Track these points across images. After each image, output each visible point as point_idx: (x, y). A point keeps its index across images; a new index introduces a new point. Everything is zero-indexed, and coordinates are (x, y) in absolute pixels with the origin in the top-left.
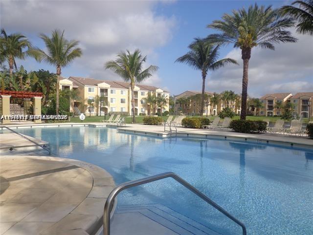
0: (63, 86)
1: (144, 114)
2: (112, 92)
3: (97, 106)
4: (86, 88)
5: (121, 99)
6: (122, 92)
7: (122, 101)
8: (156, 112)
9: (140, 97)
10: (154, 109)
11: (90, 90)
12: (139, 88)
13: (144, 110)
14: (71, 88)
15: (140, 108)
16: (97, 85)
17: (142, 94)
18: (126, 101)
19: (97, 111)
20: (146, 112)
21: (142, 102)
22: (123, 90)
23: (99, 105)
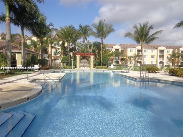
0: (115, 49)
1: (169, 66)
2: (145, 51)
3: (135, 60)
4: (129, 50)
5: (152, 56)
6: (152, 51)
7: (152, 57)
8: (180, 64)
9: (166, 54)
10: (178, 62)
11: (131, 51)
12: (166, 48)
13: (169, 63)
14: (120, 50)
15: (166, 61)
16: (135, 48)
17: (168, 52)
18: (156, 57)
19: (135, 63)
20: (171, 64)
21: (167, 57)
22: (153, 50)
23: (136, 60)
